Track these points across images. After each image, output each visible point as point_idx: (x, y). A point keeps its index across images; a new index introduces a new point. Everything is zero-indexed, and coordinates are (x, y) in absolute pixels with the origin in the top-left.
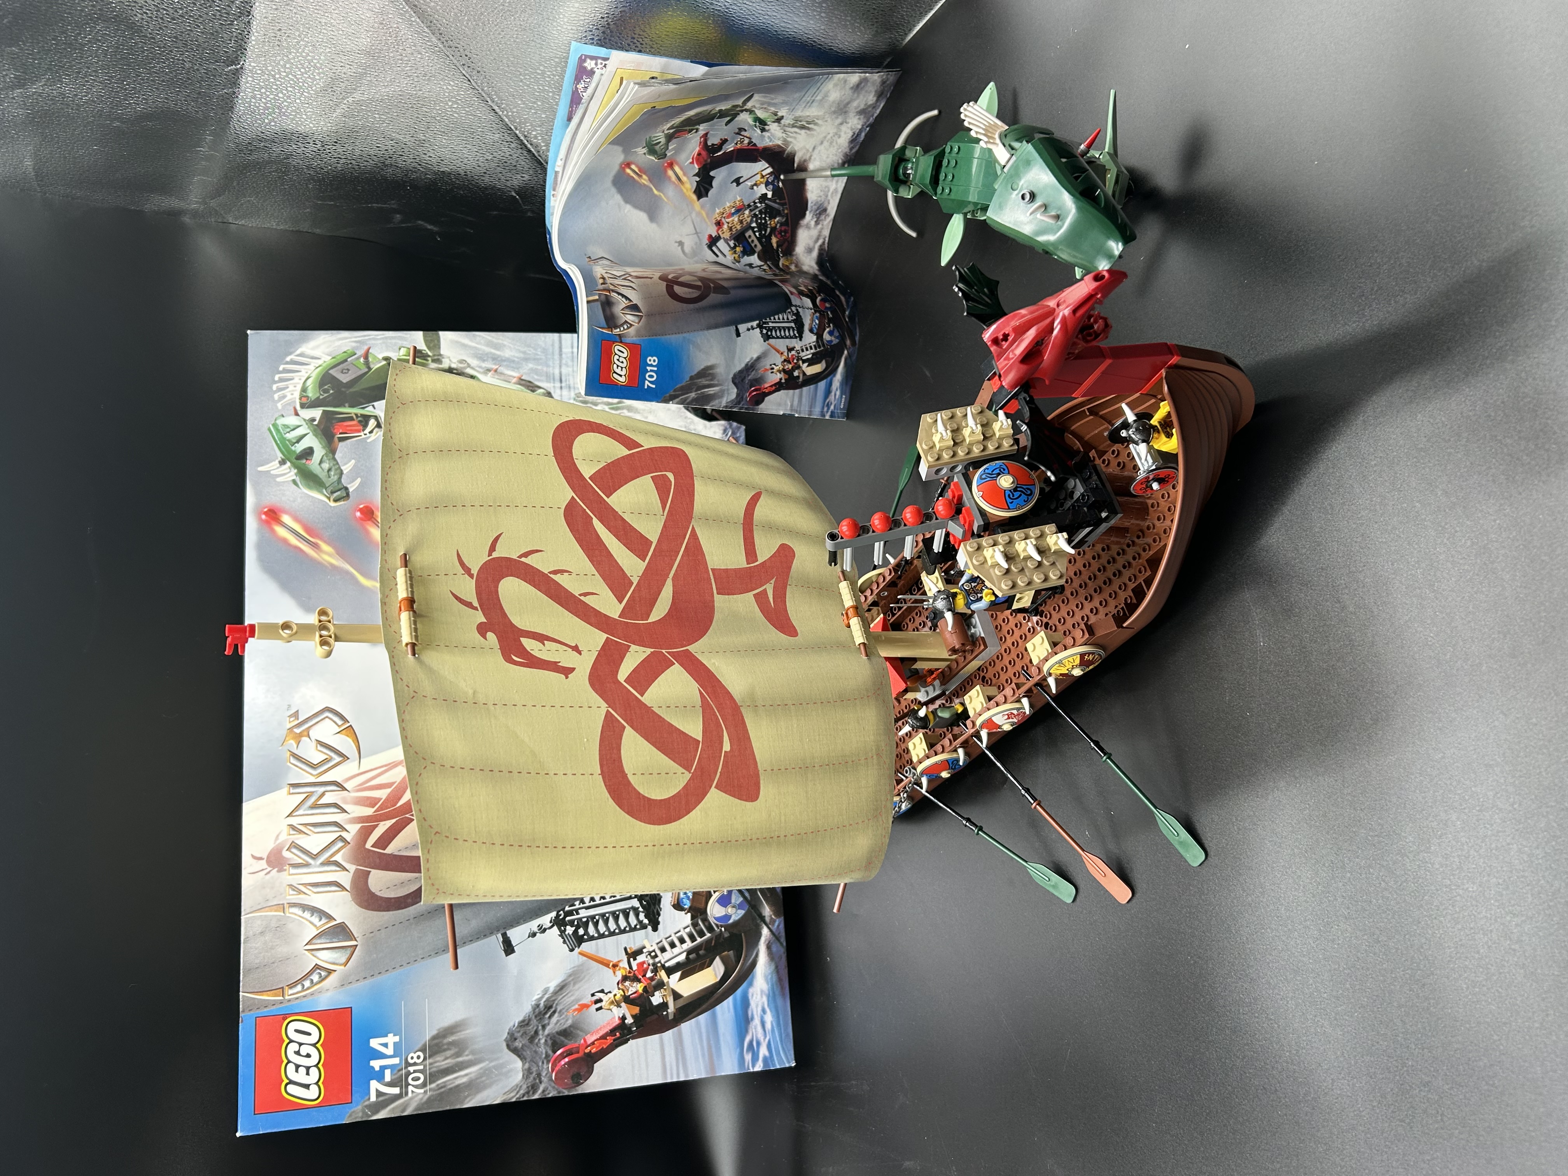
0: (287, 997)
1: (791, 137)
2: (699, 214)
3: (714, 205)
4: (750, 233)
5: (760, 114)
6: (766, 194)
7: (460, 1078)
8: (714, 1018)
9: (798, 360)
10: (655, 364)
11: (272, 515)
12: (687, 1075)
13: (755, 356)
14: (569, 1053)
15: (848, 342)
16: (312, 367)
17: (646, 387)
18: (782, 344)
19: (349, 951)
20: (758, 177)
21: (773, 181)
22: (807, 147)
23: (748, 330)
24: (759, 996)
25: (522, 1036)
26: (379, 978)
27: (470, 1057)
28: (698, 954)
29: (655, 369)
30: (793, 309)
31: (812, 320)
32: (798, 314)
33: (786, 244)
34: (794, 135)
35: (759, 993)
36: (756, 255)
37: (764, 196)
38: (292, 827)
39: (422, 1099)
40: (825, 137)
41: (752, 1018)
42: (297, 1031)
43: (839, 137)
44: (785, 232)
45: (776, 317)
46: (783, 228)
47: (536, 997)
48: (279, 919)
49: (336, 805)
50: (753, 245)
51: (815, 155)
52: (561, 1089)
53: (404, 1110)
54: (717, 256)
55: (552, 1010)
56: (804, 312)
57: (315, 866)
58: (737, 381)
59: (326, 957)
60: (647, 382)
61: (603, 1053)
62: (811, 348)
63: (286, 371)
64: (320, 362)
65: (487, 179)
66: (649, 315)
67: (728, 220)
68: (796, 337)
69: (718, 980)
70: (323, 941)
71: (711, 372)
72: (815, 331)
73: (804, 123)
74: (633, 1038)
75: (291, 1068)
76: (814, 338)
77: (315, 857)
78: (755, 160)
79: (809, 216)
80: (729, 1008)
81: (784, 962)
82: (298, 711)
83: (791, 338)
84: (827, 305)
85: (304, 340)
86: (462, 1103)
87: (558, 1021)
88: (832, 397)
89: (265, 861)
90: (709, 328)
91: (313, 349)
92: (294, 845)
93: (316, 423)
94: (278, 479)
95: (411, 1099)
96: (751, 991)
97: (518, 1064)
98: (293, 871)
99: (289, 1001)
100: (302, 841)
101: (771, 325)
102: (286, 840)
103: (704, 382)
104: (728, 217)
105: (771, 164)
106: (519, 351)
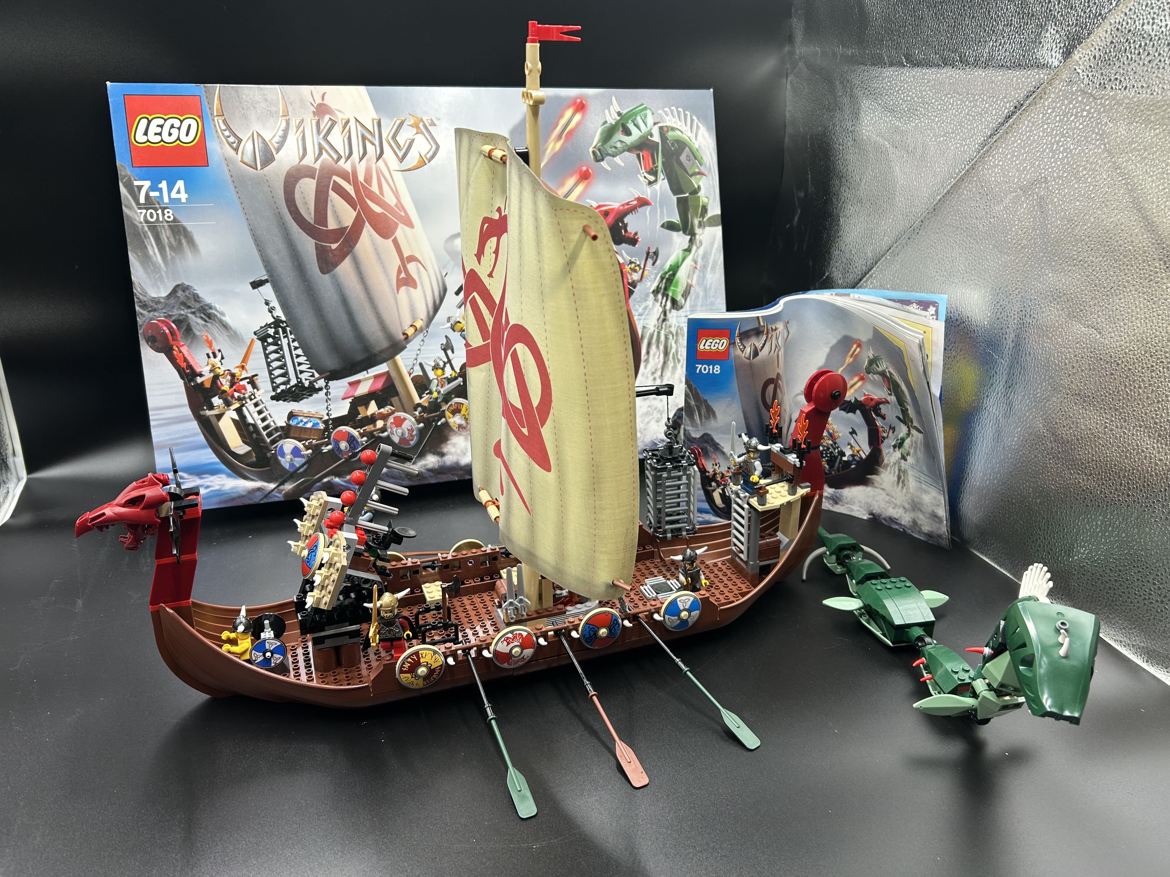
0: (216, 118)
1: (891, 470)
5: (907, 442)
6: (845, 456)
7: (153, 249)
8: (202, 447)
9: (724, 485)
10: (715, 371)
11: (580, 107)
12: (155, 426)
13: (725, 450)
14: (172, 333)
16: (689, 134)
17: (696, 366)
19: (253, 164)
20: (858, 448)
21: (855, 460)
22: (884, 484)
24: (219, 483)
25: (186, 296)
26: (232, 187)
27: (169, 257)
28: (253, 432)
29: (711, 372)
34: (893, 472)
35: (222, 483)
37: (842, 454)
38: (348, 122)
39: (135, 220)
40: (892, 497)
41: (201, 478)
42: (190, 126)
43: (893, 508)
47: (218, 307)
48: (277, 112)
49: (365, 153)
51: (878, 491)
52: (143, 327)
53: (126, 206)
55: (208, 320)
57: (318, 139)
58: (705, 437)
59: (248, 147)
60: (700, 366)
61: (173, 360)
63: (685, 116)
64: (694, 140)
65: (837, 252)
66: (751, 366)
69: (233, 449)
70: (260, 145)
71: (711, 416)
73: (902, 478)
74: (185, 384)
75: (161, 122)
77: (325, 138)
78: (871, 444)
79: (832, 490)
80: (210, 458)
81: (248, 502)
82: (435, 125)
85: (709, 129)
86: (132, 251)
87: (198, 324)
89: (321, 102)
90: (744, 412)
91: (703, 135)
92: (334, 123)
93: (649, 137)
94: (607, 111)
95: (136, 213)
96: (224, 476)
97: (164, 294)
98: (314, 122)
99: (213, 120)
100: (337, 129)
102: (337, 118)
103: (703, 411)
105: (868, 457)
106: (711, 285)
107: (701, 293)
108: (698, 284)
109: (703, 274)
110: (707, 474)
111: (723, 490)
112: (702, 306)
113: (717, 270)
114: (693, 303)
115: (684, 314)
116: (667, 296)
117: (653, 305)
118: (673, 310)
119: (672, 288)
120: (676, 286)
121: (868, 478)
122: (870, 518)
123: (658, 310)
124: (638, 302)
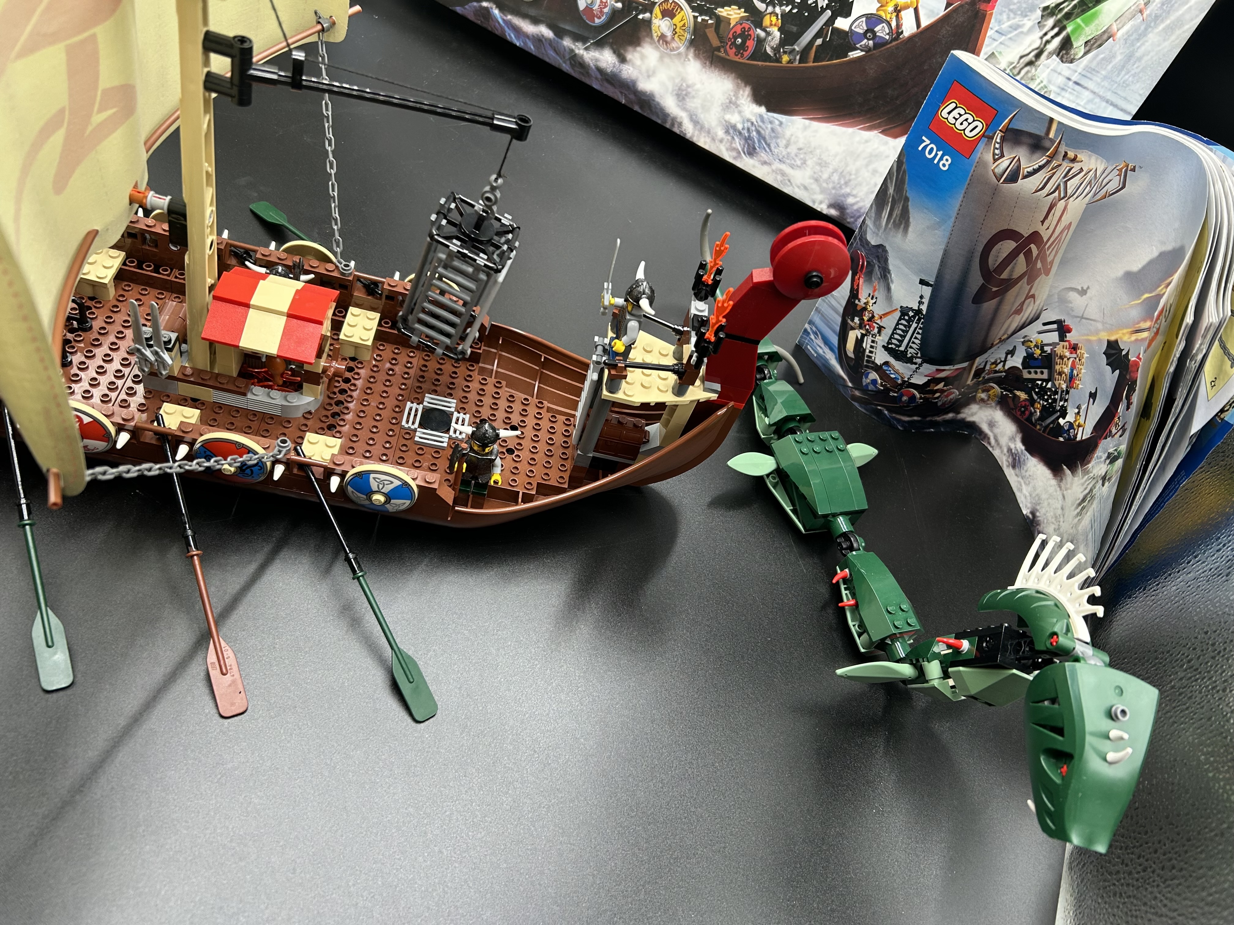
1: (1086, 481)
2: (1097, 332)
3: (1092, 353)
4: (1045, 376)
6: (1064, 418)
9: (867, 330)
10: (941, 163)
13: (893, 286)
15: (857, 393)
17: (924, 138)
18: (890, 323)
20: (1081, 421)
21: (1069, 435)
22: (1069, 491)
23: (921, 297)
29: (936, 162)
30: (919, 361)
31: (897, 372)
32: (910, 361)
33: (1012, 406)
34: (1085, 486)
36: (1021, 368)
37: (1064, 415)
40: (1063, 516)
43: (1054, 529)
44: (1023, 413)
45: (919, 337)
46: (1027, 413)
50: (1032, 370)
51: (1059, 493)
54: (1044, 324)
56: (909, 369)
58: (880, 250)
60: (928, 142)
62: (871, 352)
66: (995, 190)
67: (1071, 360)
68: (888, 343)
71: (902, 226)
72: (884, 368)
73: (1085, 504)
76: (879, 362)
78: (1096, 428)
79: (1020, 446)
83: (890, 338)
84: (905, 398)
88: (820, 342)
90: (946, 253)
101: (914, 325)
103: (897, 212)
104: (1073, 362)
105: (1082, 441)
106: (1147, 53)
107: (1119, 57)
108: (1126, 40)
109: (1146, 29)
110: (857, 302)
111: (863, 336)
112: (1105, 78)
113: (1173, 38)
114: (1093, 65)
115: (1067, 73)
116: (1063, 28)
117: (1031, 30)
118: (1054, 56)
119: (1078, 20)
120: (1087, 22)
121: (1062, 469)
122: (1028, 517)
123: (1033, 41)
124: (1011, 10)
